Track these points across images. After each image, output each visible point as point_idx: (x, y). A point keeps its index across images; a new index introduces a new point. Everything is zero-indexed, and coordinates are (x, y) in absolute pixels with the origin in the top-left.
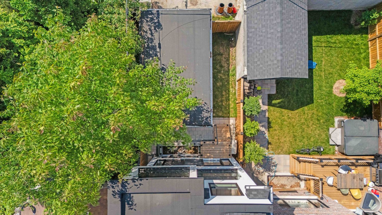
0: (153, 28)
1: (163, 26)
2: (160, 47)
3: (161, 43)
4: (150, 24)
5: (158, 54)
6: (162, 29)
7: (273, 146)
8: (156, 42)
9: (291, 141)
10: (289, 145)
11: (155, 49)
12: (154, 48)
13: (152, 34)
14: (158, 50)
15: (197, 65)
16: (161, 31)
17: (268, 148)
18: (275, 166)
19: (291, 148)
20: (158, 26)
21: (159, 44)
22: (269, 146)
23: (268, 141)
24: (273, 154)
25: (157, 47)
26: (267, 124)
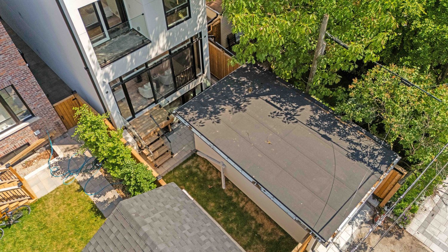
0: (358, 148)
1: (350, 160)
2: (324, 136)
3: (330, 142)
4: (369, 150)
5: (316, 129)
6: (348, 157)
7: (72, 190)
8: (335, 137)
9: (47, 218)
10: (47, 210)
11: (326, 130)
12: (329, 129)
13: (351, 141)
14: (322, 132)
15: (259, 155)
16: (346, 153)
17: (78, 183)
18: (53, 173)
19: (41, 208)
20: (356, 156)
21: (329, 139)
22: (78, 187)
23: (84, 191)
24: (66, 182)
25: (327, 135)
26: (101, 209)
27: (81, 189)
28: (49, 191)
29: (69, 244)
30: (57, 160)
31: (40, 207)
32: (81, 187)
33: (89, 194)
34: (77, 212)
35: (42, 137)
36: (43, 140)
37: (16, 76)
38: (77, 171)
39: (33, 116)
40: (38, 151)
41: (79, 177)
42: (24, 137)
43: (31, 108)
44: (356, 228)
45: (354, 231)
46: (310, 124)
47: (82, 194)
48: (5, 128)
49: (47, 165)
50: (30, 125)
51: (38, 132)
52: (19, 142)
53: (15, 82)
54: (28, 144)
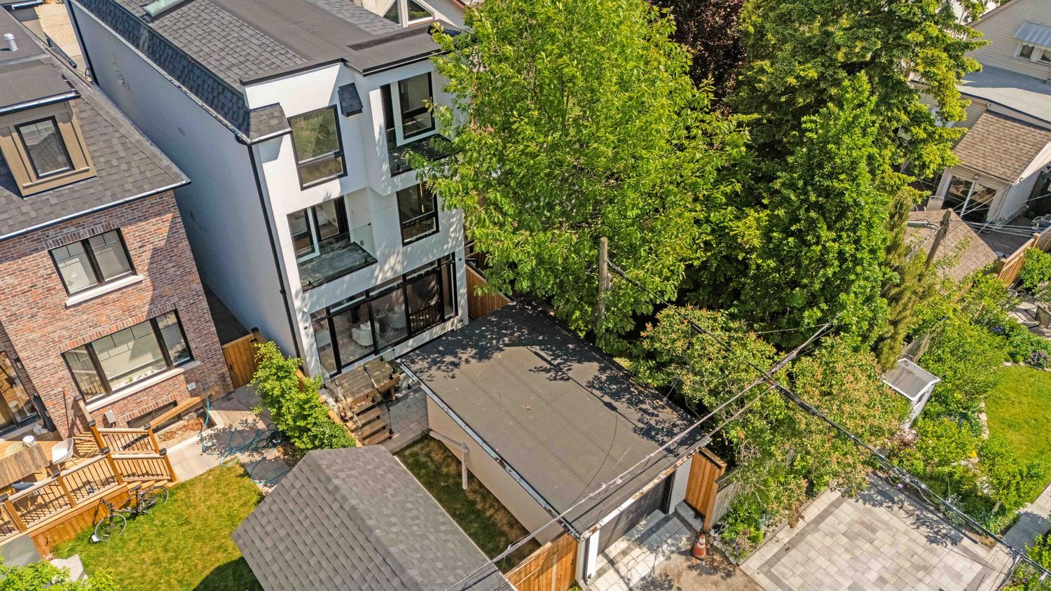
1: (637, 437)
7: (233, 475)
8: (622, 406)
9: (191, 509)
10: (192, 500)
13: (644, 411)
16: (633, 427)
17: (242, 465)
19: (184, 497)
21: (614, 409)
22: (241, 471)
23: (250, 476)
24: (225, 463)
27: (246, 474)
28: (198, 474)
29: (219, 547)
30: (213, 432)
31: (181, 494)
32: (245, 471)
33: (257, 481)
34: (236, 506)
35: (196, 395)
36: (197, 399)
37: (183, 298)
38: (242, 449)
39: (192, 359)
40: (186, 417)
41: (244, 458)
42: (173, 391)
43: (193, 346)
44: (661, 558)
45: (657, 563)
46: (591, 385)
47: (247, 481)
48: (149, 374)
49: (196, 438)
50: (184, 373)
51: (192, 386)
52: (165, 397)
53: (181, 306)
54: (175, 404)
